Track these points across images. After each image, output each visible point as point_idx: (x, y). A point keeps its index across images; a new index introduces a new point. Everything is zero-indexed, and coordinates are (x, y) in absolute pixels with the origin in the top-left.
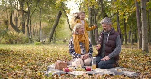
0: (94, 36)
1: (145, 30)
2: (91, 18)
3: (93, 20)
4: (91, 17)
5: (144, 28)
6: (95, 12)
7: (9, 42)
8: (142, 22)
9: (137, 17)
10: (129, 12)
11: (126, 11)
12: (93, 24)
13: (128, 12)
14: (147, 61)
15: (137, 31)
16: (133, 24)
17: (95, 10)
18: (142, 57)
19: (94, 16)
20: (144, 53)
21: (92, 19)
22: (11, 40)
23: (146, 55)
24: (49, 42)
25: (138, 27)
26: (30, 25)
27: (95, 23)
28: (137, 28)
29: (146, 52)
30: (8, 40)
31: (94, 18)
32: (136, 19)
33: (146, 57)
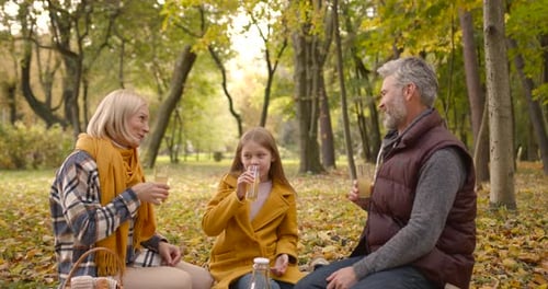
0: (315, 138)
1: (501, 118)
2: (304, 74)
3: (311, 81)
4: (301, 69)
5: (498, 110)
6: (316, 50)
7: (8, 160)
8: (490, 85)
9: (468, 69)
10: (440, 49)
11: (427, 46)
12: (311, 94)
13: (435, 52)
14: (515, 259)
15: (470, 119)
16: (456, 96)
17: (317, 44)
18: (491, 239)
19: (313, 68)
20: (500, 219)
21: (308, 77)
22: (18, 154)
23: (507, 224)
24: (149, 162)
25: (472, 105)
26: (85, 98)
27: (318, 90)
28: (469, 109)
29: (505, 213)
30: (6, 153)
31: (315, 72)
32: (464, 77)
33: (508, 234)
